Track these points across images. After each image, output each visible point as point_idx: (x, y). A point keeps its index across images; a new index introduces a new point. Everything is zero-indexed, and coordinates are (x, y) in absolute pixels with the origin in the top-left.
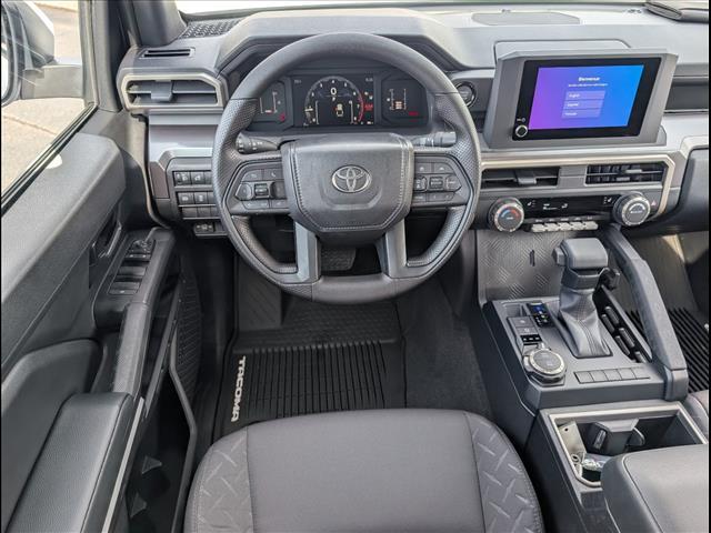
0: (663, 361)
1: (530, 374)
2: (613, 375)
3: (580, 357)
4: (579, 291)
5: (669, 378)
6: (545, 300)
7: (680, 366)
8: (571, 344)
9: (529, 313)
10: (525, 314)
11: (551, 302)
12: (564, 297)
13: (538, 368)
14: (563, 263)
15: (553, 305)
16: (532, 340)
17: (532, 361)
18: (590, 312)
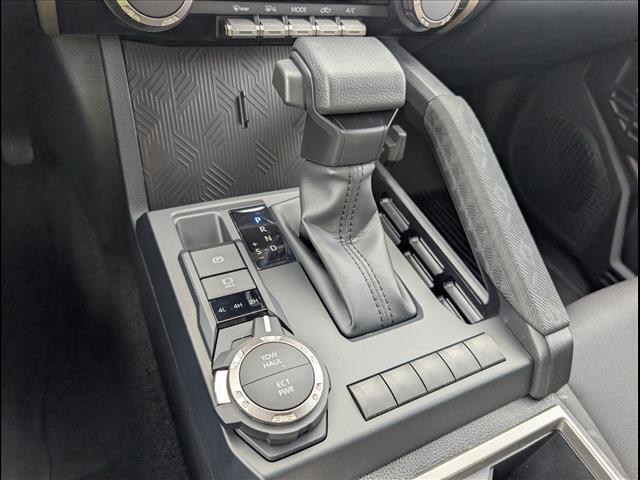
0: (527, 314)
1: (233, 428)
2: (430, 368)
3: (356, 334)
4: (343, 172)
5: (540, 351)
6: (270, 199)
7: (558, 323)
8: (330, 295)
9: (235, 234)
10: (227, 239)
11: (284, 204)
12: (308, 189)
13: (250, 408)
14: (299, 101)
15: (288, 209)
16: (238, 309)
17: (236, 387)
18: (366, 219)
